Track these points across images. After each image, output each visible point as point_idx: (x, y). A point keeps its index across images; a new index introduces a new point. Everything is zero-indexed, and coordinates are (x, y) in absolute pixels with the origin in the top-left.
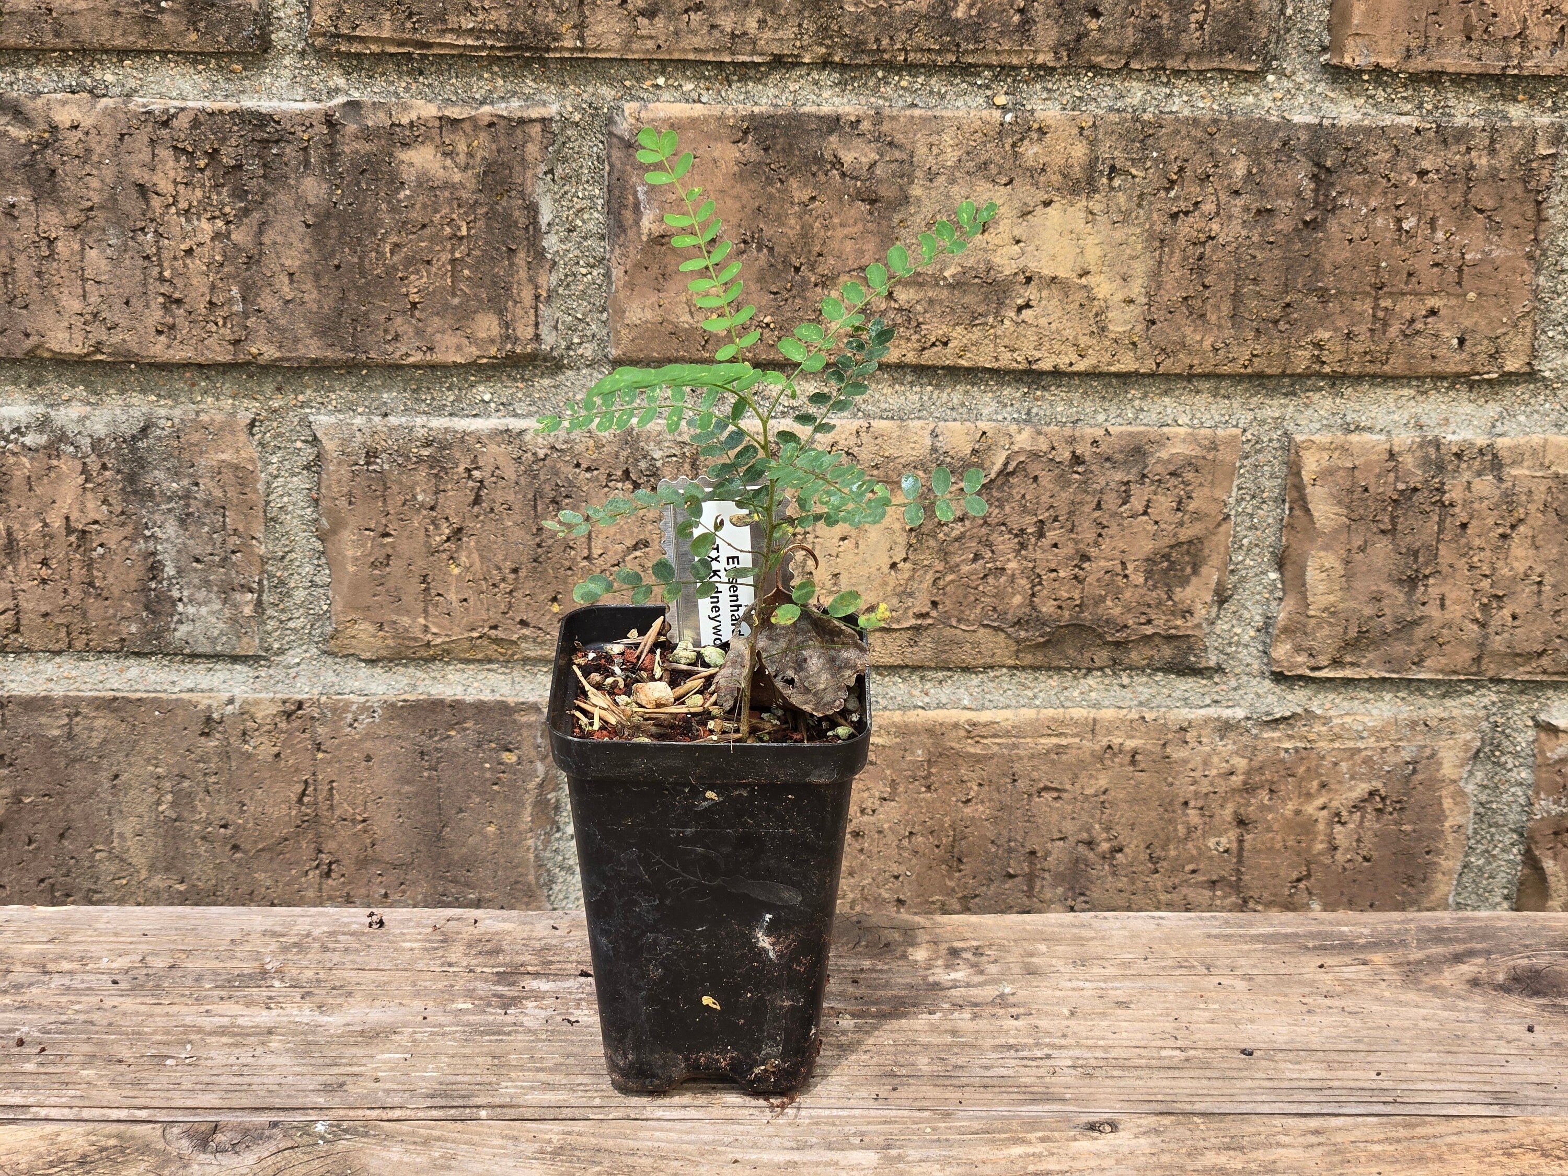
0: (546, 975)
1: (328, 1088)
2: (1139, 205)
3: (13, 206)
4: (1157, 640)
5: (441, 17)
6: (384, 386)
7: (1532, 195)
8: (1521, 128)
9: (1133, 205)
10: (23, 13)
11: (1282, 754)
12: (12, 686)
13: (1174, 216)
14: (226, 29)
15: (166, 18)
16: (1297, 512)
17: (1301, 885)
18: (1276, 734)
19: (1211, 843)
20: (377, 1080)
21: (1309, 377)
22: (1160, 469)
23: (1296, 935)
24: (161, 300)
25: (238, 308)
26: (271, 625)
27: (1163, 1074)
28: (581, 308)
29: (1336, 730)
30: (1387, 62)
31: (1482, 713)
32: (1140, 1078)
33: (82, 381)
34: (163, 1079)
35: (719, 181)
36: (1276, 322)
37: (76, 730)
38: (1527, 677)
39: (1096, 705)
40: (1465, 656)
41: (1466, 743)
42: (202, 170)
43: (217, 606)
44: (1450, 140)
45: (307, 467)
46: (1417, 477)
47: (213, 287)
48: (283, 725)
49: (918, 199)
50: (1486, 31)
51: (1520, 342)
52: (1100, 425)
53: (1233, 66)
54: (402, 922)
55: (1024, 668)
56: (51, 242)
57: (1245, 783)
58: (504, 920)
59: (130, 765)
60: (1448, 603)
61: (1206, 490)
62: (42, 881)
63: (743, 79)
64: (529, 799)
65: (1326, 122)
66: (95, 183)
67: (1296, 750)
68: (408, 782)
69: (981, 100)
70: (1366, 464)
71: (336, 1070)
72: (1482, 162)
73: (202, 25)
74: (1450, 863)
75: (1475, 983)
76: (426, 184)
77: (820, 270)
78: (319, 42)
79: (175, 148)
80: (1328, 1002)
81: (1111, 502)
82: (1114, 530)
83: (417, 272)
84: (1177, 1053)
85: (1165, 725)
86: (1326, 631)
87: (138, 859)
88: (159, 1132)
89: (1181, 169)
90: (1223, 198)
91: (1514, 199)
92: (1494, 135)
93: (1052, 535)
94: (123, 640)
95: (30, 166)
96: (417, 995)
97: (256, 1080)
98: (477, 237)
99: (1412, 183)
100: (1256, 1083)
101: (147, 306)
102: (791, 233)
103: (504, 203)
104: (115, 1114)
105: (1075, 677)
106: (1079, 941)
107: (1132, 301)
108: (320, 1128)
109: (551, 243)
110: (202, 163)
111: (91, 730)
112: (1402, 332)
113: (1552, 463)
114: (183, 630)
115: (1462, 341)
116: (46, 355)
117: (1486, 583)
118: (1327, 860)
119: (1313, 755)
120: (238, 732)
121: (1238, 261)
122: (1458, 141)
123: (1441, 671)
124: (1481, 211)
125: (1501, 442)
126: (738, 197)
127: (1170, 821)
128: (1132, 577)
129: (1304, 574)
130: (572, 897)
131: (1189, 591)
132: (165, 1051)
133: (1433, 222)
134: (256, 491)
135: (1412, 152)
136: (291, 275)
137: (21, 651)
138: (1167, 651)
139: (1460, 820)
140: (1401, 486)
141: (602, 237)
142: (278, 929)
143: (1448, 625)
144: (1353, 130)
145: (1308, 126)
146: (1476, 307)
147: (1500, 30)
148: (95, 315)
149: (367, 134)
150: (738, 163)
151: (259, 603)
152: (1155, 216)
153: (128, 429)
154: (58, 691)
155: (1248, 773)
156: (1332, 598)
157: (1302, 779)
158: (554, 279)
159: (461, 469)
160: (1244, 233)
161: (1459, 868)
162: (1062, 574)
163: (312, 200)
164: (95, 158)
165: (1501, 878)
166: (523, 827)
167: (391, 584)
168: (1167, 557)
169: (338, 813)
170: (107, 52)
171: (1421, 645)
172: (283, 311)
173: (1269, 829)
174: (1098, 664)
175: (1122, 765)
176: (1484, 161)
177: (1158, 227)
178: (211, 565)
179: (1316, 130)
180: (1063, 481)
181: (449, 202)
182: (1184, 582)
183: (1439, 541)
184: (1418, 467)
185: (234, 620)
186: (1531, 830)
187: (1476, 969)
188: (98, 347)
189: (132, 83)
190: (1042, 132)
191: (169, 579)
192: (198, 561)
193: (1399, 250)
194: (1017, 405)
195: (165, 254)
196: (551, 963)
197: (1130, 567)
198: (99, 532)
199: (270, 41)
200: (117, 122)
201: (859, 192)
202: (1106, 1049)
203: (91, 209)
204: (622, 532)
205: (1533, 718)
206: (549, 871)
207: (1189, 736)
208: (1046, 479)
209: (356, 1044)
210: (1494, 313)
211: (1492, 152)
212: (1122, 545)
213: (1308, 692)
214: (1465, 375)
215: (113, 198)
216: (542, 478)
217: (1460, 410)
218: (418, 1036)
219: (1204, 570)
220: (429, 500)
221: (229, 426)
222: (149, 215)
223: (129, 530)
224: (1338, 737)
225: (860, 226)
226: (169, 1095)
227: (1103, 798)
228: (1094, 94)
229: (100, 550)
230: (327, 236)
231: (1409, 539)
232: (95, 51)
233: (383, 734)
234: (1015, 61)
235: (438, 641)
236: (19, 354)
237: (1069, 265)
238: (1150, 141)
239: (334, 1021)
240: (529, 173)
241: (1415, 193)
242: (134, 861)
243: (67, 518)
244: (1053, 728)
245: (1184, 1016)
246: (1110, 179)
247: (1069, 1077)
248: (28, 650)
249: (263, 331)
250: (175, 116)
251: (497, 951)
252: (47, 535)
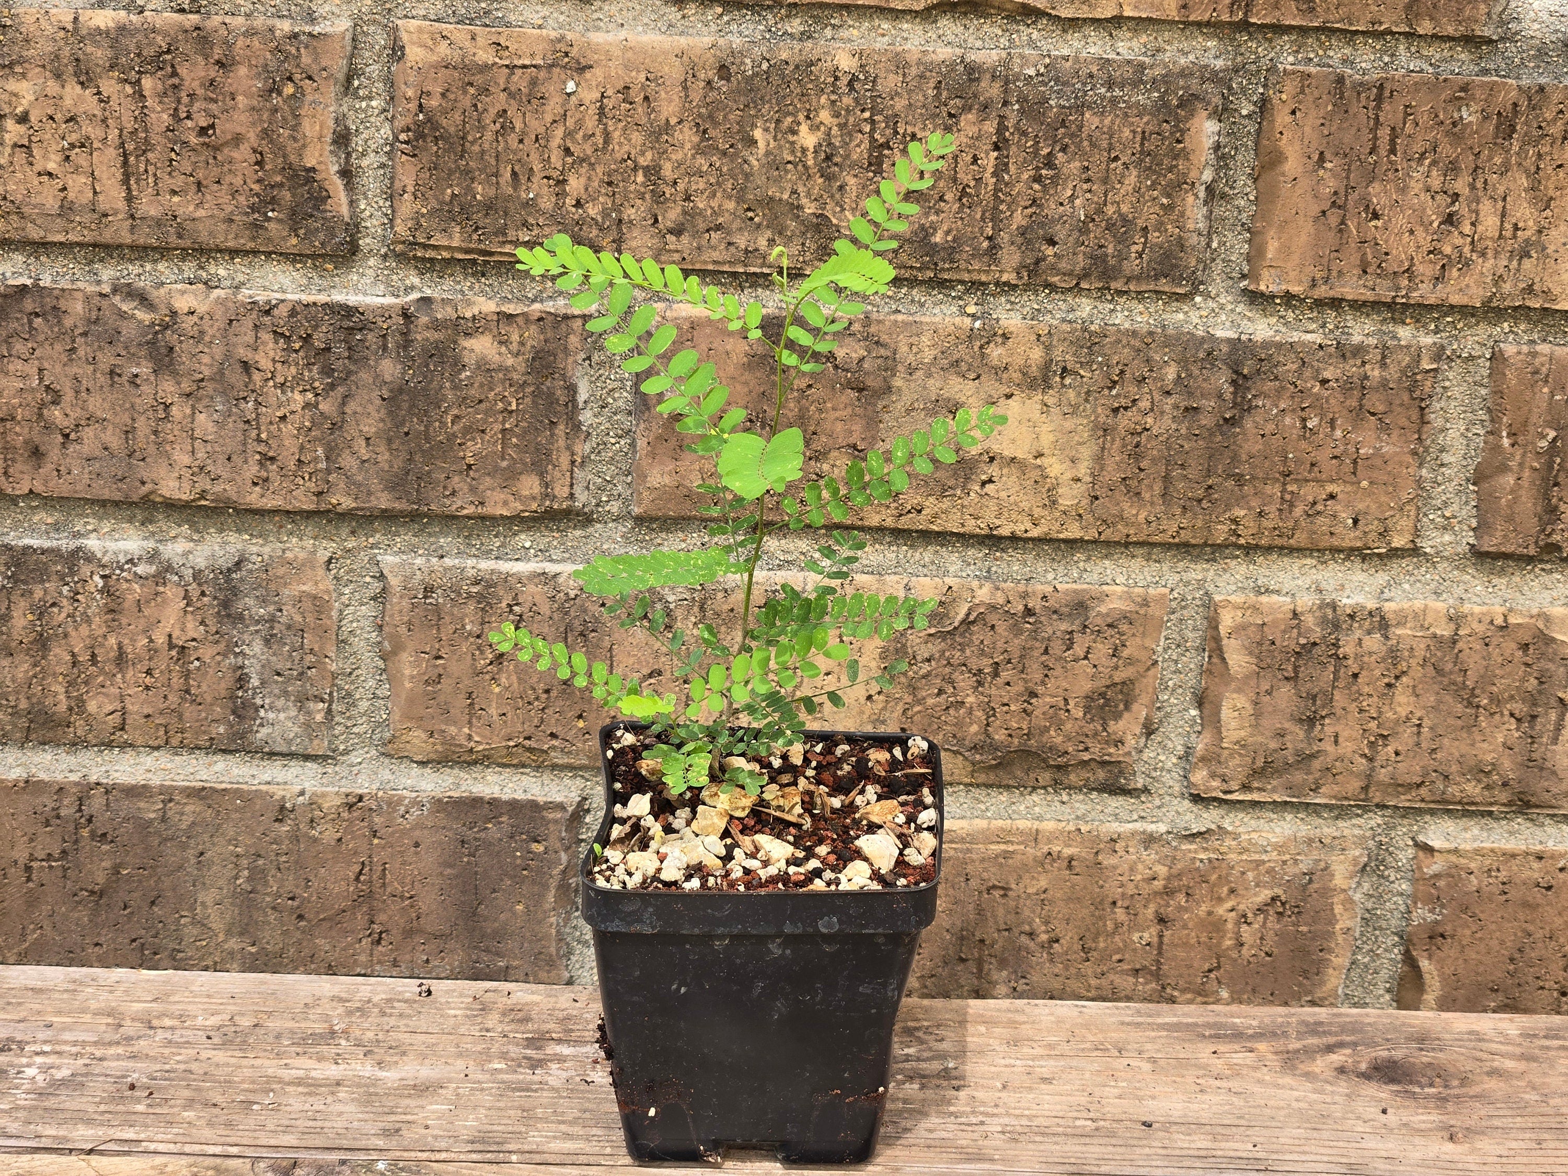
0: (568, 1042)
1: (387, 1133)
2: (1087, 400)
3: (136, 376)
4: (1093, 764)
5: (503, 232)
6: (441, 532)
7: (1417, 402)
8: (1408, 347)
9: (1081, 400)
10: (152, 218)
11: (1198, 864)
12: (117, 775)
13: (1116, 410)
14: (321, 236)
15: (272, 226)
16: (1215, 660)
17: (1212, 975)
18: (1193, 847)
19: (1135, 937)
20: (427, 1127)
21: (1227, 547)
22: (1099, 621)
23: (1196, 1025)
24: (258, 457)
25: (323, 465)
26: (338, 730)
27: (1076, 1140)
28: (610, 472)
29: (1245, 844)
30: (1295, 289)
31: (1369, 834)
32: (1056, 1143)
33: (187, 522)
34: (251, 1122)
35: (731, 370)
36: (1200, 501)
37: (170, 814)
38: (1407, 804)
39: (1039, 818)
40: (1354, 785)
41: (1355, 859)
42: (296, 351)
43: (293, 712)
44: (1348, 354)
45: (374, 599)
46: (1317, 634)
47: (302, 448)
48: (345, 815)
49: (899, 389)
50: (1379, 266)
51: (1405, 523)
52: (1049, 583)
53: (1167, 289)
54: (447, 992)
55: (978, 786)
56: (167, 407)
57: (1165, 887)
58: (533, 993)
59: (214, 844)
60: (1340, 740)
61: (1138, 640)
62: (134, 940)
63: (754, 286)
64: (553, 883)
65: (1243, 337)
66: (206, 359)
67: (1210, 860)
68: (451, 866)
69: (954, 309)
70: (1273, 621)
71: (393, 1118)
72: (1375, 373)
73: (302, 231)
74: (1340, 960)
75: (1341, 1070)
76: (484, 367)
77: (814, 446)
78: (399, 248)
79: (275, 332)
80: (1218, 1083)
81: (1057, 648)
82: (1058, 671)
83: (473, 439)
84: (1089, 1123)
85: (1098, 836)
86: (1237, 761)
87: (217, 924)
88: (249, 1166)
89: (1122, 372)
90: (1157, 397)
91: (1402, 405)
92: (1385, 352)
93: (1005, 675)
94: (212, 739)
95: (153, 343)
96: (460, 1055)
97: (327, 1124)
98: (524, 412)
99: (1316, 390)
100: (1153, 1151)
101: (246, 462)
102: (790, 414)
103: (548, 383)
104: (212, 1150)
105: (1022, 794)
106: (1013, 1024)
107: (1079, 480)
108: (381, 1166)
109: (586, 417)
110: (297, 346)
111: (182, 814)
112: (1306, 512)
113: (1431, 625)
114: (264, 731)
115: (1356, 521)
116: (158, 499)
117: (1373, 725)
118: (1234, 954)
119: (1224, 865)
120: (308, 819)
121: (1169, 449)
122: (1354, 356)
123: (1335, 797)
124: (1373, 414)
125: (1388, 607)
126: (746, 383)
127: (1100, 918)
128: (1073, 711)
129: (1219, 712)
130: (587, 967)
131: (1121, 724)
132: (252, 1097)
133: (1332, 423)
134: (330, 618)
135: (1315, 364)
136: (368, 439)
137: (124, 746)
138: (1101, 774)
139: (1349, 924)
140: (1303, 641)
141: (630, 413)
142: (343, 995)
143: (1340, 759)
144: (1266, 345)
145: (1229, 340)
146: (1367, 493)
147: (1391, 266)
148: (201, 468)
149: (436, 325)
150: (747, 355)
151: (329, 711)
152: (1099, 410)
153: (225, 562)
154: (156, 781)
155: (1168, 879)
156: (1243, 733)
157: (1214, 885)
158: (587, 448)
159: (504, 605)
160: (1174, 426)
161: (1347, 964)
162: (1013, 708)
163: (388, 378)
164: (207, 339)
165: (1384, 974)
166: (547, 906)
167: (441, 698)
168: (1103, 695)
169: (389, 890)
170: (220, 251)
171: (1318, 775)
172: (360, 469)
173: (1185, 927)
174: (1042, 783)
175: (1059, 869)
176: (1376, 373)
177: (1102, 419)
178: (289, 679)
179: (1235, 344)
180: (1016, 630)
181: (503, 382)
182: (1117, 716)
183: (1334, 687)
184: (1317, 625)
185: (307, 725)
186: (1410, 934)
187: (1343, 1058)
188: (203, 495)
189: (240, 277)
190: (1005, 337)
191: (254, 688)
192: (279, 674)
193: (1303, 445)
194: (979, 564)
195: (263, 420)
196: (572, 1031)
197: (1072, 703)
198: (196, 648)
199: (358, 246)
200: (227, 309)
201: (849, 382)
202: (1030, 1118)
203: (202, 380)
204: (639, 662)
205: (1413, 839)
206: (568, 944)
207: (1118, 847)
208: (1001, 627)
209: (410, 1096)
210: (1383, 499)
211: (1383, 365)
212: (1065, 685)
213: (1221, 812)
214: (1358, 549)
215: (221, 372)
216: (573, 614)
217: (1354, 578)
218: (461, 1091)
219: (1135, 707)
220: (476, 629)
221: (310, 562)
222: (251, 387)
223: (222, 647)
224: (1246, 850)
225: (849, 410)
226: (256, 1134)
227: (1043, 896)
228: (1050, 307)
229: (197, 663)
230: (399, 408)
231: (1309, 685)
232: (211, 250)
233: (430, 824)
234: (984, 278)
235: (480, 748)
236: (135, 498)
237: (1026, 448)
238: (1096, 348)
239: (390, 1076)
240: (570, 360)
241: (1318, 397)
242: (214, 926)
243: (170, 636)
244: (1001, 837)
245: (1097, 1092)
246: (1063, 378)
247: (998, 1141)
248: (131, 745)
249: (342, 485)
250: (276, 306)
251: (527, 1020)
252: (152, 650)
